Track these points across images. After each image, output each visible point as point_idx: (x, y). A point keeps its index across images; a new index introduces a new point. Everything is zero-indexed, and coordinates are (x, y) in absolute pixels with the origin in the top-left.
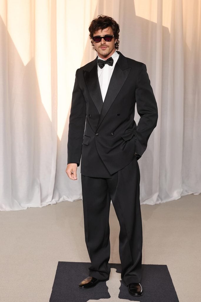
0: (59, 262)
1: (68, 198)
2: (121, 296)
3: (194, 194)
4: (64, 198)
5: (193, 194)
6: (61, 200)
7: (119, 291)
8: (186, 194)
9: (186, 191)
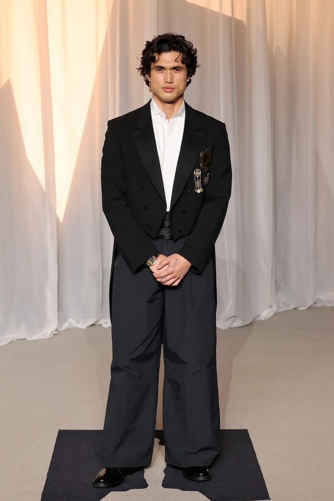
0: (60, 431)
1: (78, 323)
2: (166, 484)
3: (299, 308)
4: (70, 323)
5: (296, 308)
6: (65, 326)
7: (163, 475)
8: (285, 309)
9: (285, 304)
